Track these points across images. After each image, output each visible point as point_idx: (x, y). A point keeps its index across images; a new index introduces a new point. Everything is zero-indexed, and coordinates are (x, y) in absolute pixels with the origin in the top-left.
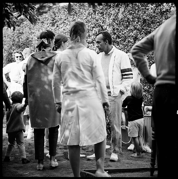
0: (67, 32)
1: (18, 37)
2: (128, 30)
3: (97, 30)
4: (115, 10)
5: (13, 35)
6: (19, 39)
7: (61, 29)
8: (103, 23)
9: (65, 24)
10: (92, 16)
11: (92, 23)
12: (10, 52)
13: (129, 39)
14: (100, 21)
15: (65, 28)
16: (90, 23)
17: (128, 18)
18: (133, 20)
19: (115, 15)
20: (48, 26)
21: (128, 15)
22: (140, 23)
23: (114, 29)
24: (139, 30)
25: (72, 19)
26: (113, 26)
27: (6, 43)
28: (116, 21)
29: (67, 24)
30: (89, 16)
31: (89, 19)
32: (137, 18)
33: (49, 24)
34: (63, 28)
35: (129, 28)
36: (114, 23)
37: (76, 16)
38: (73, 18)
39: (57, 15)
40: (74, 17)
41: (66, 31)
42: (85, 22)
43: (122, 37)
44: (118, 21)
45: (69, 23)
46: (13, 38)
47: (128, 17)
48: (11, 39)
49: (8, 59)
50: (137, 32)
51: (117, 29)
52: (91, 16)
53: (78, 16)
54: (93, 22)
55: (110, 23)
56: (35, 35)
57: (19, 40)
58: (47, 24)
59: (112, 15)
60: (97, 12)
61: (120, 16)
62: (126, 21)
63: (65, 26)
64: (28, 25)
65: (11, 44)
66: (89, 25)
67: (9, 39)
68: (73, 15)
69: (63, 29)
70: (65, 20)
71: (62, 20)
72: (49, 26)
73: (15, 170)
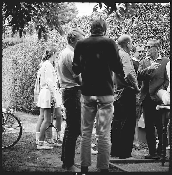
2: (141, 38)
4: (131, 20)
8: (119, 32)
10: (109, 26)
12: (34, 58)
14: (117, 30)
18: (146, 29)
19: (130, 24)
22: (152, 31)
24: (152, 38)
27: (31, 50)
28: (131, 30)
29: (87, 33)
32: (150, 27)
39: (77, 25)
44: (132, 30)
46: (37, 45)
47: (142, 26)
49: (32, 65)
51: (132, 37)
54: (110, 31)
55: (126, 32)
57: (43, 47)
59: (127, 25)
60: (114, 22)
61: (135, 25)
62: (140, 29)
64: (52, 34)
65: (36, 51)
67: (33, 46)
70: (85, 29)
71: (83, 29)
73: (45, 161)
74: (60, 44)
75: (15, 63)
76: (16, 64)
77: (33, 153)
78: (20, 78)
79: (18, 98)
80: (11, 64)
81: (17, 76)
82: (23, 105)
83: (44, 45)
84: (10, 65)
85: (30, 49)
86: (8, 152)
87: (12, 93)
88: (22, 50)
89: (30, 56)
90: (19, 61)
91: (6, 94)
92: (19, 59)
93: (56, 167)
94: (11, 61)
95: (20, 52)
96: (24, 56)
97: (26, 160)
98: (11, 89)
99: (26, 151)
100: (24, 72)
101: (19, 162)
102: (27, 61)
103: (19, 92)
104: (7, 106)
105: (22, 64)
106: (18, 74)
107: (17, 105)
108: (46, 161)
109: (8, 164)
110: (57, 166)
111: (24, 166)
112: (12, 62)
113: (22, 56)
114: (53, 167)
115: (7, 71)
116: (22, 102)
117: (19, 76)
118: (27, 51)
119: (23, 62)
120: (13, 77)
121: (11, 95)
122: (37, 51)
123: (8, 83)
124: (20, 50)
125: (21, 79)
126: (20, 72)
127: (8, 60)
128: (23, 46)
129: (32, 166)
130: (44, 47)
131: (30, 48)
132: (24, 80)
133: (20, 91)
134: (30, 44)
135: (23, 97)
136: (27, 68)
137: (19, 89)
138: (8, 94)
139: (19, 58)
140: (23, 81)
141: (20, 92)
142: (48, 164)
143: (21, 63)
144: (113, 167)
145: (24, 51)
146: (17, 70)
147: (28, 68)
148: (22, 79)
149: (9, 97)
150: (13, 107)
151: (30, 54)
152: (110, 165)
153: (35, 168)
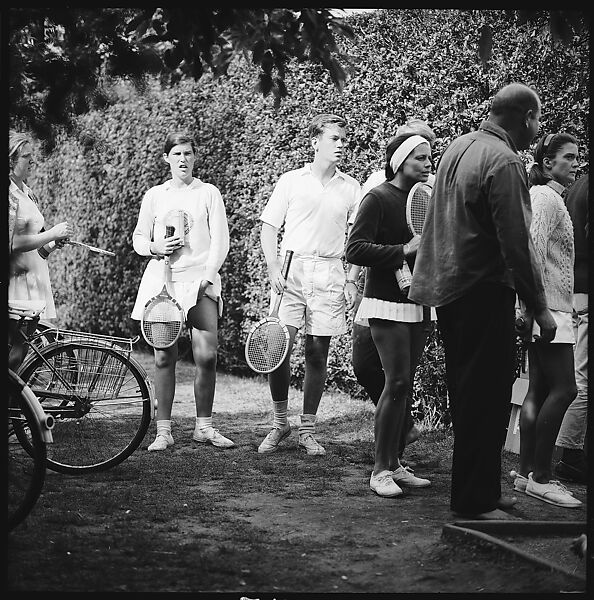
0: (364, 99)
1: (195, 110)
2: (566, 95)
3: (464, 93)
4: (529, 31)
5: (178, 104)
6: (197, 118)
8: (485, 72)
9: (358, 73)
10: (448, 50)
11: (447, 72)
13: (572, 124)
14: (477, 66)
15: (357, 85)
16: (444, 72)
17: (569, 59)
18: (582, 63)
19: (529, 47)
20: (299, 78)
21: (569, 49)
25: (380, 58)
27: (151, 130)
28: (529, 67)
29: (365, 73)
30: (438, 48)
31: (441, 58)
33: (302, 73)
35: (570, 89)
37: (395, 49)
38: (384, 57)
40: (388, 52)
42: (425, 67)
44: (535, 67)
45: (370, 71)
46: (176, 113)
47: (568, 54)
48: (169, 118)
52: (445, 50)
54: (451, 69)
55: (511, 72)
57: (198, 122)
58: (297, 73)
63: (358, 78)
66: (440, 76)
67: (161, 117)
68: (386, 46)
69: (350, 90)
72: (305, 80)
73: (240, 517)
74: (264, 112)
75: (94, 175)
76: (97, 179)
77: (192, 488)
78: (111, 227)
79: (102, 297)
80: (79, 179)
81: (101, 218)
82: (120, 320)
83: (202, 113)
84: (77, 180)
85: (147, 126)
86: (104, 485)
87: (80, 277)
88: (119, 128)
89: (148, 152)
90: (108, 168)
91: (60, 280)
92: (108, 162)
93: (287, 540)
94: (77, 168)
95: (111, 137)
96: (124, 150)
97: (175, 513)
98: (79, 265)
99: (168, 480)
100: (125, 205)
101: (155, 520)
102: (138, 166)
103: (105, 274)
104: (63, 324)
105: (119, 177)
106: (102, 213)
107: (96, 320)
108: (248, 519)
109: (117, 527)
110: (289, 537)
111: (174, 535)
112: (84, 170)
113: (120, 152)
114: (274, 539)
115: (63, 200)
116: (116, 309)
117: (109, 219)
118: (139, 132)
119: (122, 171)
120: (85, 222)
121: (79, 284)
124: (113, 130)
125: (114, 232)
126: (112, 204)
127: (66, 161)
128: (124, 117)
129: (203, 536)
130: (201, 119)
131: (148, 122)
132: (126, 232)
133: (109, 271)
134: (150, 109)
135: (121, 291)
136: (137, 194)
137: (106, 265)
138: (66, 282)
139: (110, 157)
140: (123, 237)
141: (111, 277)
142: (255, 529)
143: (114, 174)
144: (495, 548)
145: (127, 134)
146: (100, 197)
147: (140, 194)
148: (117, 230)
149: (71, 290)
150: (82, 325)
151: (147, 143)
152: (479, 539)
153: (213, 542)
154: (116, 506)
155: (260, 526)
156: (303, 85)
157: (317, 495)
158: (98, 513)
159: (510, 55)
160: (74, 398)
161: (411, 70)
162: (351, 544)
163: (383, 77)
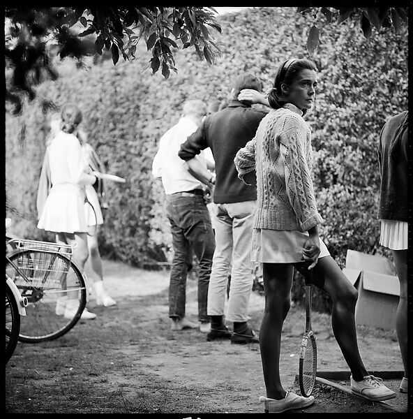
0: (234, 73)
1: (114, 83)
4: (349, 24)
5: (102, 78)
6: (116, 88)
7: (220, 67)
9: (228, 55)
13: (380, 89)
15: (229, 64)
16: (290, 53)
17: (377, 43)
18: (387, 46)
19: (349, 35)
20: (187, 59)
21: (377, 36)
23: (345, 67)
24: (401, 68)
25: (245, 44)
26: (344, 60)
29: (234, 55)
30: (285, 36)
31: (287, 44)
32: (396, 42)
33: (189, 55)
34: (224, 65)
35: (379, 64)
36: (346, 54)
37: (255, 38)
38: (248, 43)
40: (250, 40)
41: (233, 71)
43: (363, 84)
44: (354, 49)
45: (238, 54)
48: (95, 88)
50: (397, 73)
51: (353, 67)
52: (290, 38)
53: (259, 38)
54: (295, 51)
55: (337, 53)
56: (154, 80)
58: (186, 55)
59: (341, 36)
62: (371, 47)
65: (96, 100)
66: (287, 57)
67: (89, 88)
68: (248, 36)
70: (230, 46)
72: (191, 60)
73: (151, 371)
75: (43, 129)
76: (44, 132)
77: (117, 351)
80: (32, 133)
83: (119, 85)
85: (81, 94)
86: (54, 350)
88: (59, 96)
93: (185, 387)
94: (30, 125)
97: (105, 370)
99: (99, 346)
101: (91, 375)
108: (156, 373)
109: (64, 380)
110: (187, 385)
111: (104, 384)
112: (35, 126)
114: (176, 386)
122: (101, 100)
123: (23, 179)
129: (126, 385)
131: (80, 91)
142: (163, 380)
144: (332, 389)
152: (321, 383)
153: (132, 389)
154: (62, 365)
155: (166, 377)
156: (190, 64)
157: (206, 355)
158: (49, 371)
159: (336, 41)
160: (31, 288)
161: (267, 53)
162: (230, 389)
163: (247, 58)
